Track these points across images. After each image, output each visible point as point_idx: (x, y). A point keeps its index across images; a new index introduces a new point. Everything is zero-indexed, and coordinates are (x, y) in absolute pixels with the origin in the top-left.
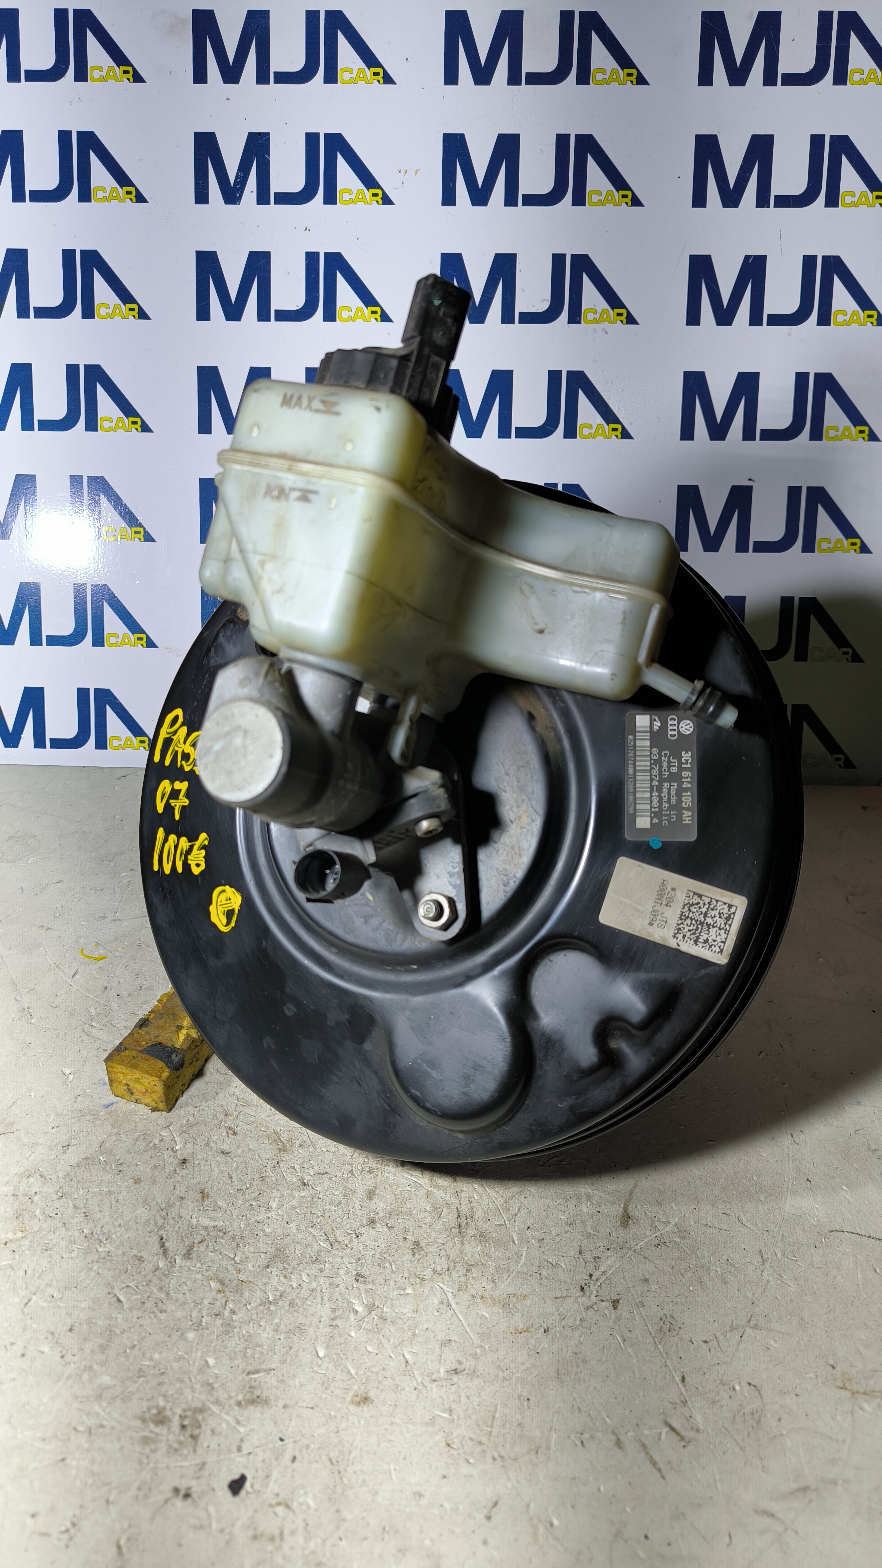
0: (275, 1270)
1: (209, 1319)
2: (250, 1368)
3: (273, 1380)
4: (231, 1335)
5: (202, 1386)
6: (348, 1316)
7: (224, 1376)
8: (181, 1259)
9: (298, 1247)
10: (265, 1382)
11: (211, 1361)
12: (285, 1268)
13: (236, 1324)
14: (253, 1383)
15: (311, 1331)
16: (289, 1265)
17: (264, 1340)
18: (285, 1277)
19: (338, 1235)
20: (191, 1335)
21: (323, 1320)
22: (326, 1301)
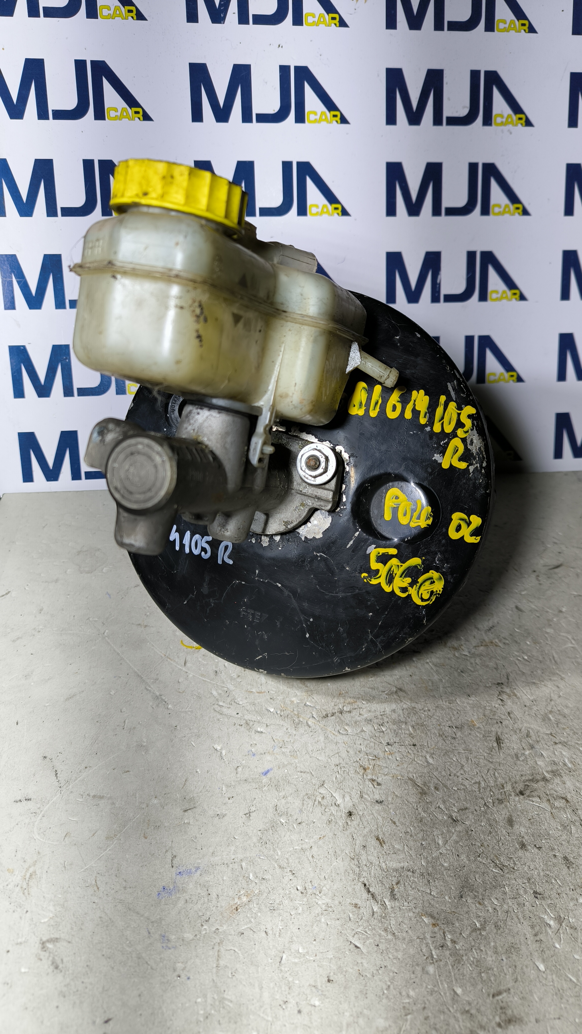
0: (469, 899)
1: (438, 951)
2: (492, 991)
3: (516, 999)
4: (463, 963)
5: (462, 1013)
6: (546, 929)
7: (475, 1002)
8: (390, 901)
9: (477, 876)
10: (511, 1002)
11: (459, 991)
12: (476, 896)
13: (461, 952)
14: (501, 1004)
15: (523, 948)
16: (478, 892)
17: (490, 962)
18: (480, 903)
19: (502, 860)
20: (431, 969)
21: (528, 936)
22: (522, 920)
